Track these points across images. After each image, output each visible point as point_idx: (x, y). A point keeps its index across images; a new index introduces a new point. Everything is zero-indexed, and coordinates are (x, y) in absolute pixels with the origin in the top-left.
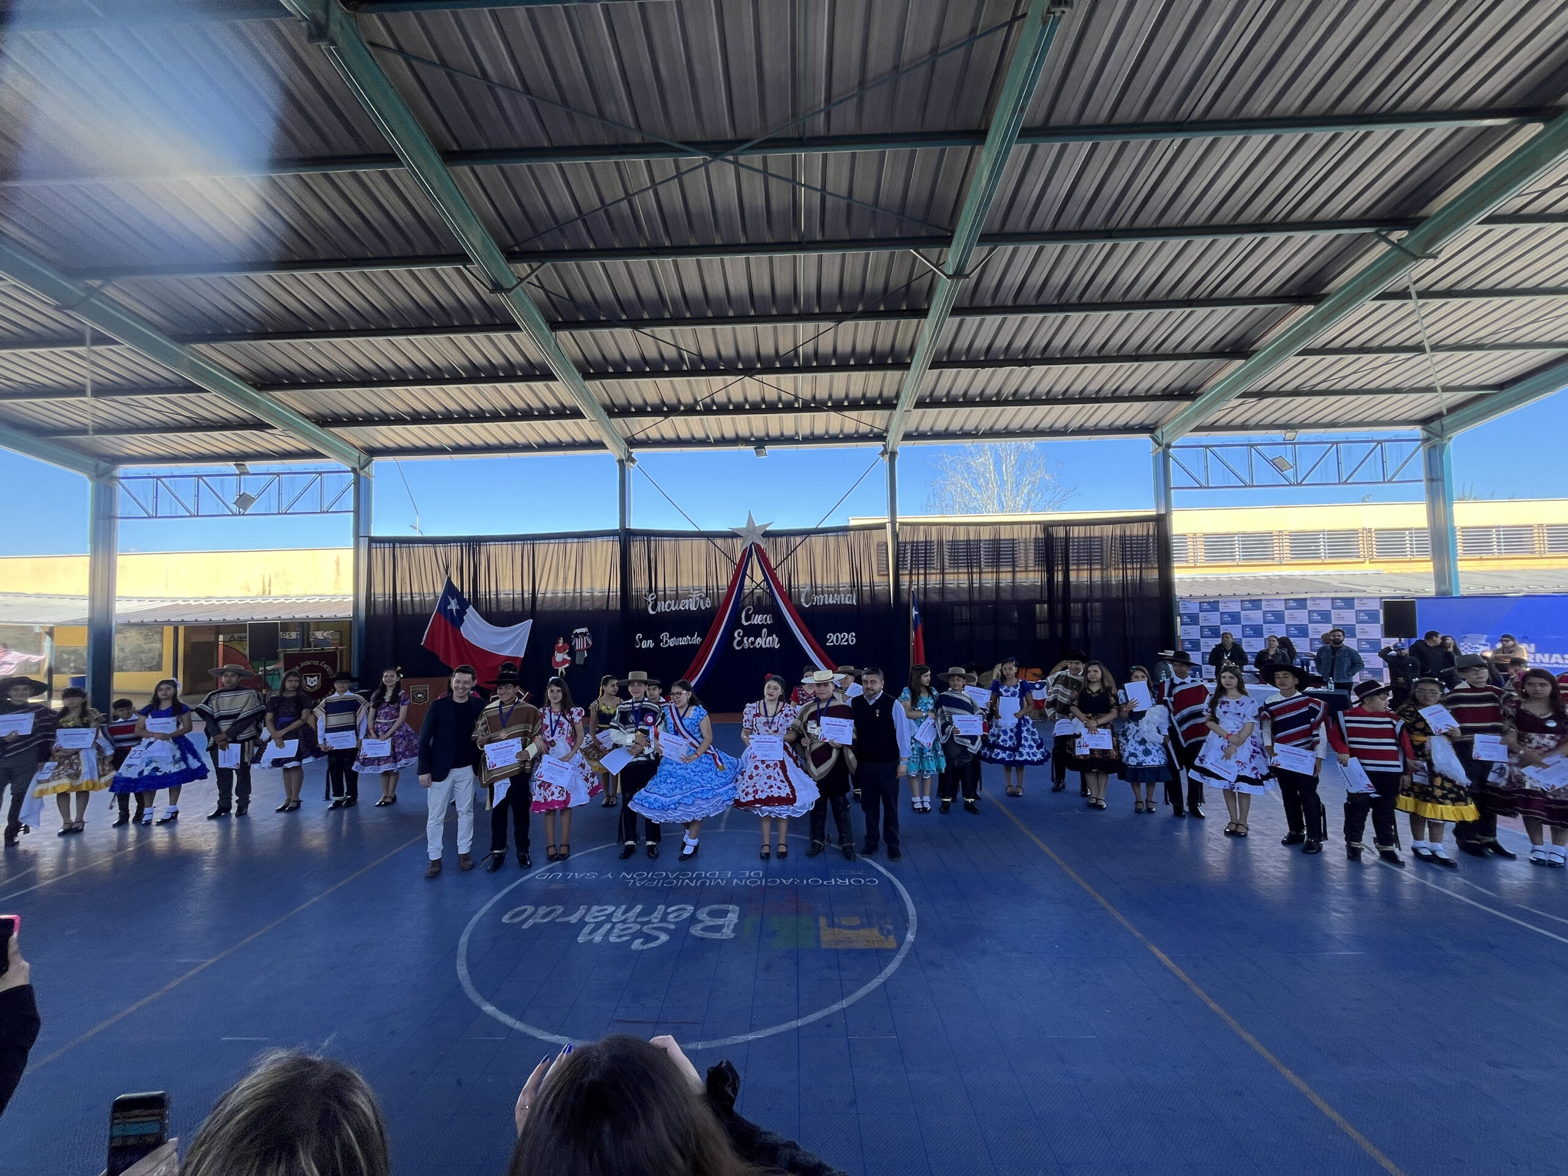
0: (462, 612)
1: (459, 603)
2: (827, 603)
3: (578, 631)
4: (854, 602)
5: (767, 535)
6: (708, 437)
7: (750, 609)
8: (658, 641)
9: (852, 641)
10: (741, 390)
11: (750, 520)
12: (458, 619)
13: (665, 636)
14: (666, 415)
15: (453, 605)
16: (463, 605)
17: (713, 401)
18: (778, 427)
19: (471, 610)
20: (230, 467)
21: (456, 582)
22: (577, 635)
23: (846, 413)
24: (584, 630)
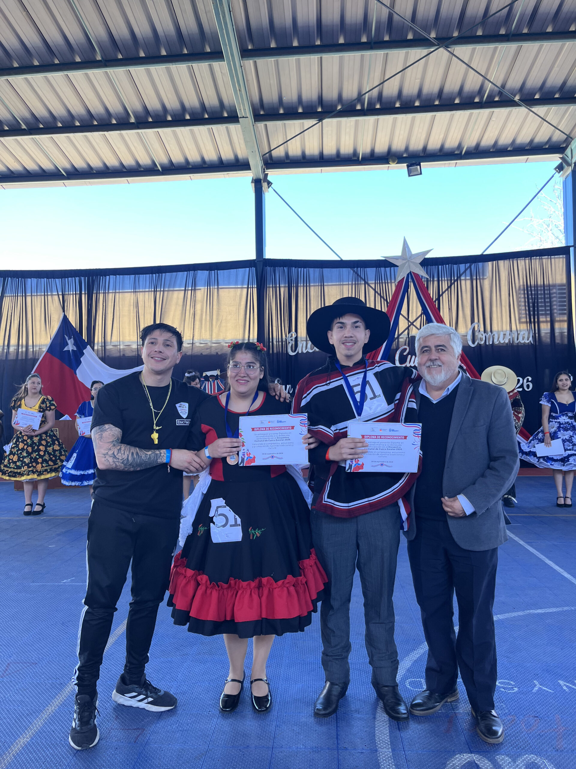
0: (79, 353)
1: (76, 344)
2: (496, 342)
4: (531, 339)
5: (427, 263)
6: (355, 153)
7: (405, 349)
9: (528, 386)
10: (419, 76)
11: (406, 246)
12: (75, 361)
14: (320, 117)
15: (71, 346)
16: (81, 345)
17: (380, 95)
18: (442, 136)
19: (88, 352)
21: (73, 319)
23: (535, 109)
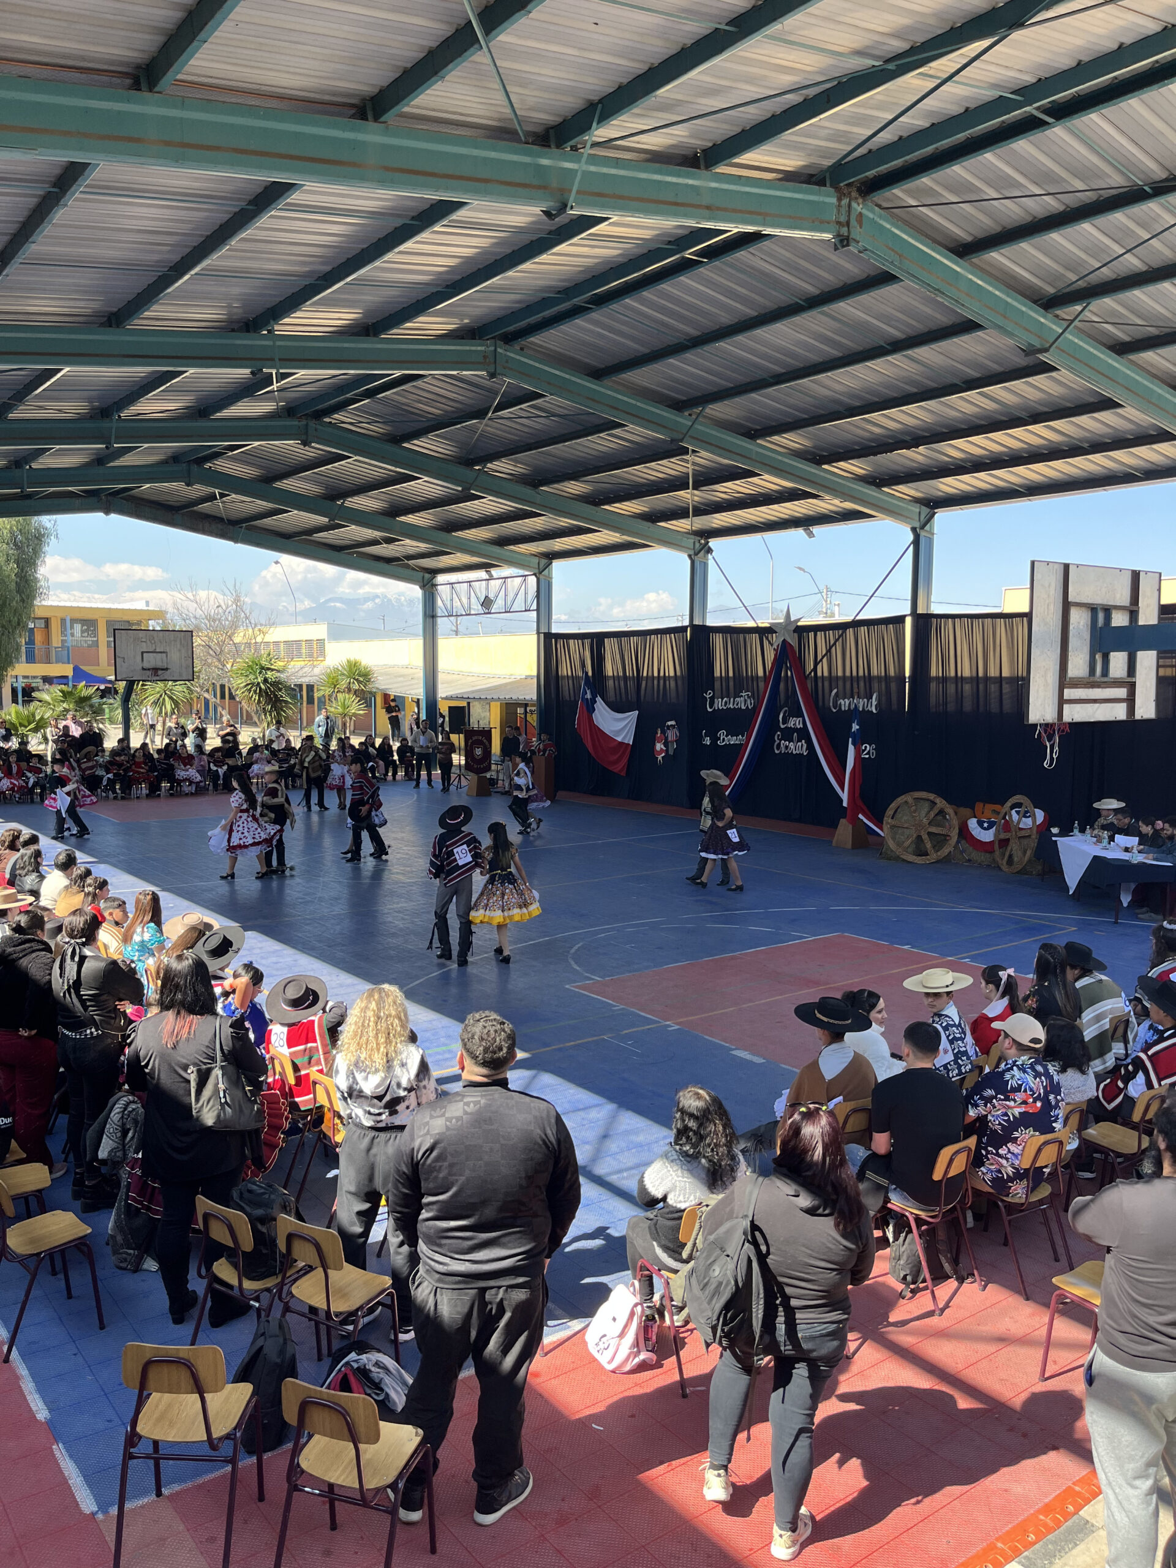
0: (593, 701)
1: (591, 693)
3: (669, 723)
4: (874, 708)
5: (799, 631)
7: (786, 711)
8: (715, 739)
9: (872, 754)
11: (787, 613)
12: (590, 708)
13: (722, 733)
15: (588, 695)
16: (594, 694)
19: (599, 699)
20: (482, 574)
22: (668, 727)
24: (673, 723)
